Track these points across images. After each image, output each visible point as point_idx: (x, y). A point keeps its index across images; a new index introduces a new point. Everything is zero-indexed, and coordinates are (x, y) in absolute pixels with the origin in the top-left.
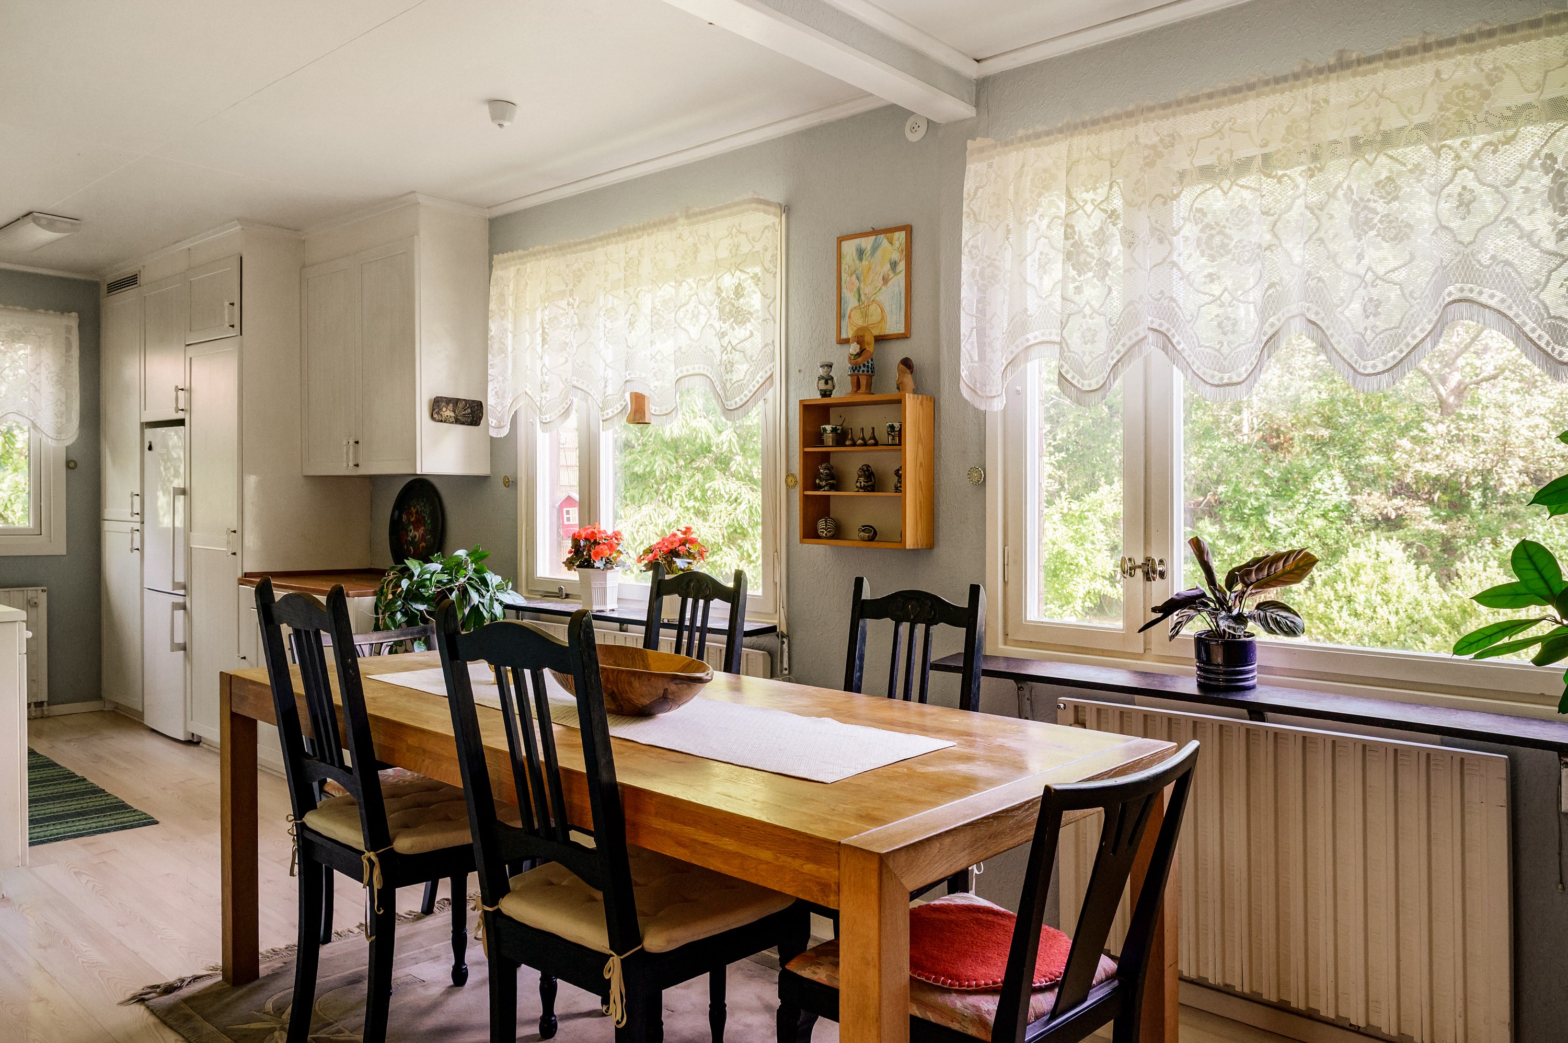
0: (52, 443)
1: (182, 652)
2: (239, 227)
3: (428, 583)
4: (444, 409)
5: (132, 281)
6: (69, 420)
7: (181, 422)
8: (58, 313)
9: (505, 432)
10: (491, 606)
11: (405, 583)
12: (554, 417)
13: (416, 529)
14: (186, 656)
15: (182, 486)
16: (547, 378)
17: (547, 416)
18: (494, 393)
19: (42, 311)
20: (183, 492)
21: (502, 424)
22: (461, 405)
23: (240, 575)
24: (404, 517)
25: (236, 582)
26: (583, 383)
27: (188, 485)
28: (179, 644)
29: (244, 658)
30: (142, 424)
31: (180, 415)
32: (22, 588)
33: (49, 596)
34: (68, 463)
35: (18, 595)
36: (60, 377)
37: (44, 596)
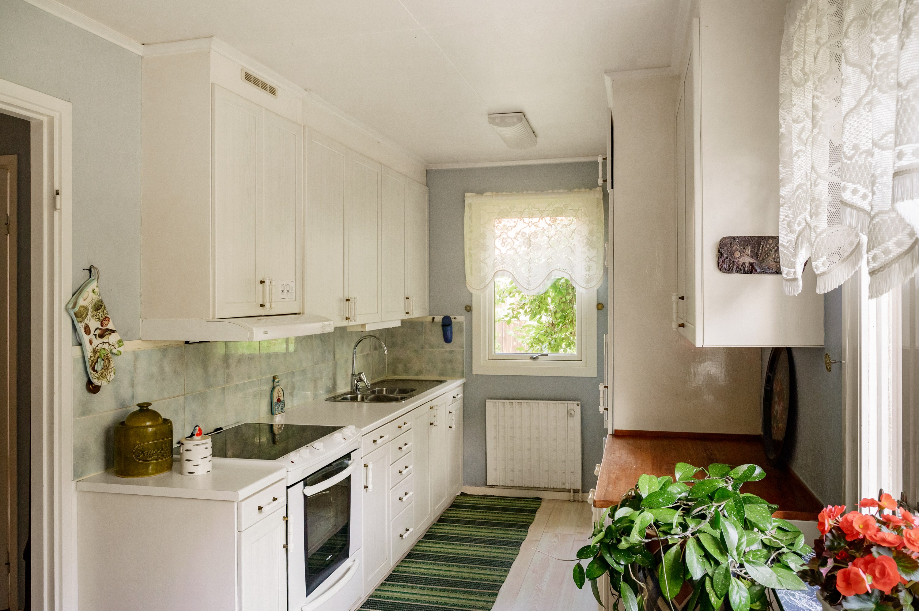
0: (585, 291)
4: (737, 254)
13: (779, 402)
22: (765, 246)
23: (611, 432)
32: (564, 402)
33: (581, 409)
34: (598, 305)
35: (561, 407)
36: (589, 239)
37: (578, 409)
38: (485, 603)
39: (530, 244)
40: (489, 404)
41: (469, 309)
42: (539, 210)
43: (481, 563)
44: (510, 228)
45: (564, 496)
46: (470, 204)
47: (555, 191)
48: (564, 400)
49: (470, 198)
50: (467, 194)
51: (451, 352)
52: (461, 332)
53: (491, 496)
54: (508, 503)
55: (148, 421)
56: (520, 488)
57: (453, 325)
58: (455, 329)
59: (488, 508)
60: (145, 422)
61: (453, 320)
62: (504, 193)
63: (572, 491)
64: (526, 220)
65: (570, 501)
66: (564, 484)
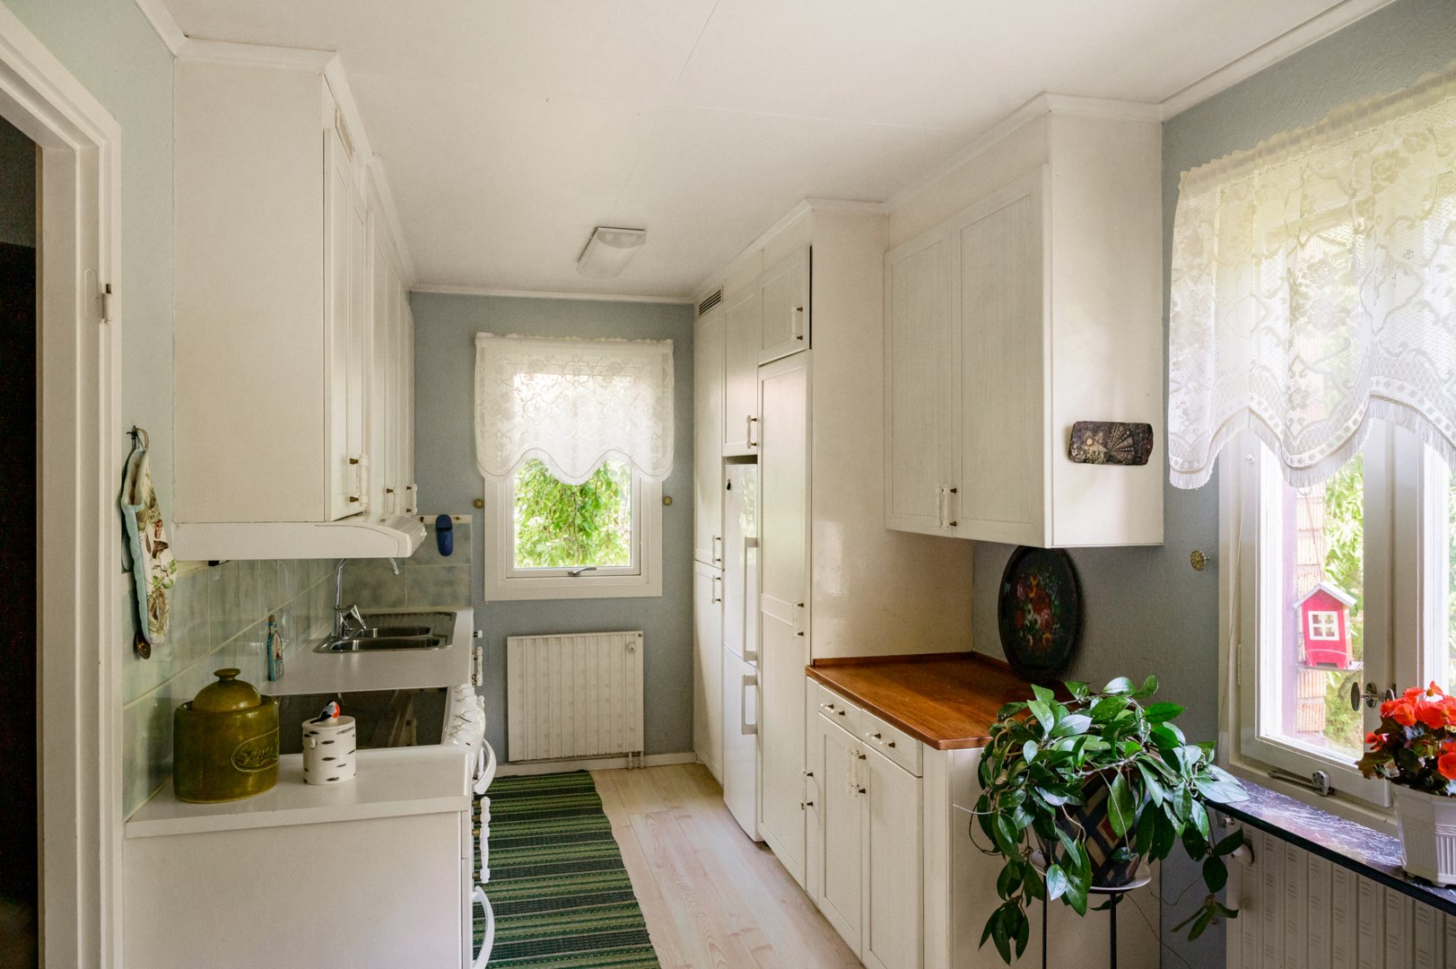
0: (647, 479)
1: (754, 735)
2: (809, 207)
3: (1070, 759)
4: (1089, 442)
5: (716, 299)
6: (664, 454)
7: (752, 459)
8: (655, 342)
9: (1202, 479)
10: (1188, 809)
11: (1030, 750)
12: (1319, 457)
13: (1038, 611)
14: (757, 738)
15: (754, 536)
16: (1302, 383)
17: (1305, 456)
18: (1179, 412)
19: (639, 340)
20: (756, 543)
21: (1196, 465)
22: (1116, 433)
23: (808, 663)
24: (1020, 590)
25: (803, 672)
26: (1401, 388)
27: (759, 536)
28: (751, 726)
29: (811, 775)
30: (724, 458)
31: (752, 451)
32: (621, 633)
33: (644, 641)
34: (664, 499)
35: (618, 640)
36: (656, 409)
37: (640, 641)
38: (631, 919)
39: (576, 412)
40: (512, 643)
41: (479, 504)
42: (588, 365)
43: (579, 868)
44: (546, 388)
45: (620, 763)
46: (483, 350)
47: (609, 340)
48: (622, 630)
49: (484, 341)
50: (480, 334)
51: (451, 569)
52: (467, 538)
53: (514, 776)
54: (543, 784)
55: (242, 701)
56: (558, 760)
57: (454, 528)
58: (456, 533)
59: (521, 795)
60: (237, 703)
61: (454, 521)
62: (537, 337)
63: (630, 755)
64: (569, 377)
65: (627, 769)
66: (619, 746)
